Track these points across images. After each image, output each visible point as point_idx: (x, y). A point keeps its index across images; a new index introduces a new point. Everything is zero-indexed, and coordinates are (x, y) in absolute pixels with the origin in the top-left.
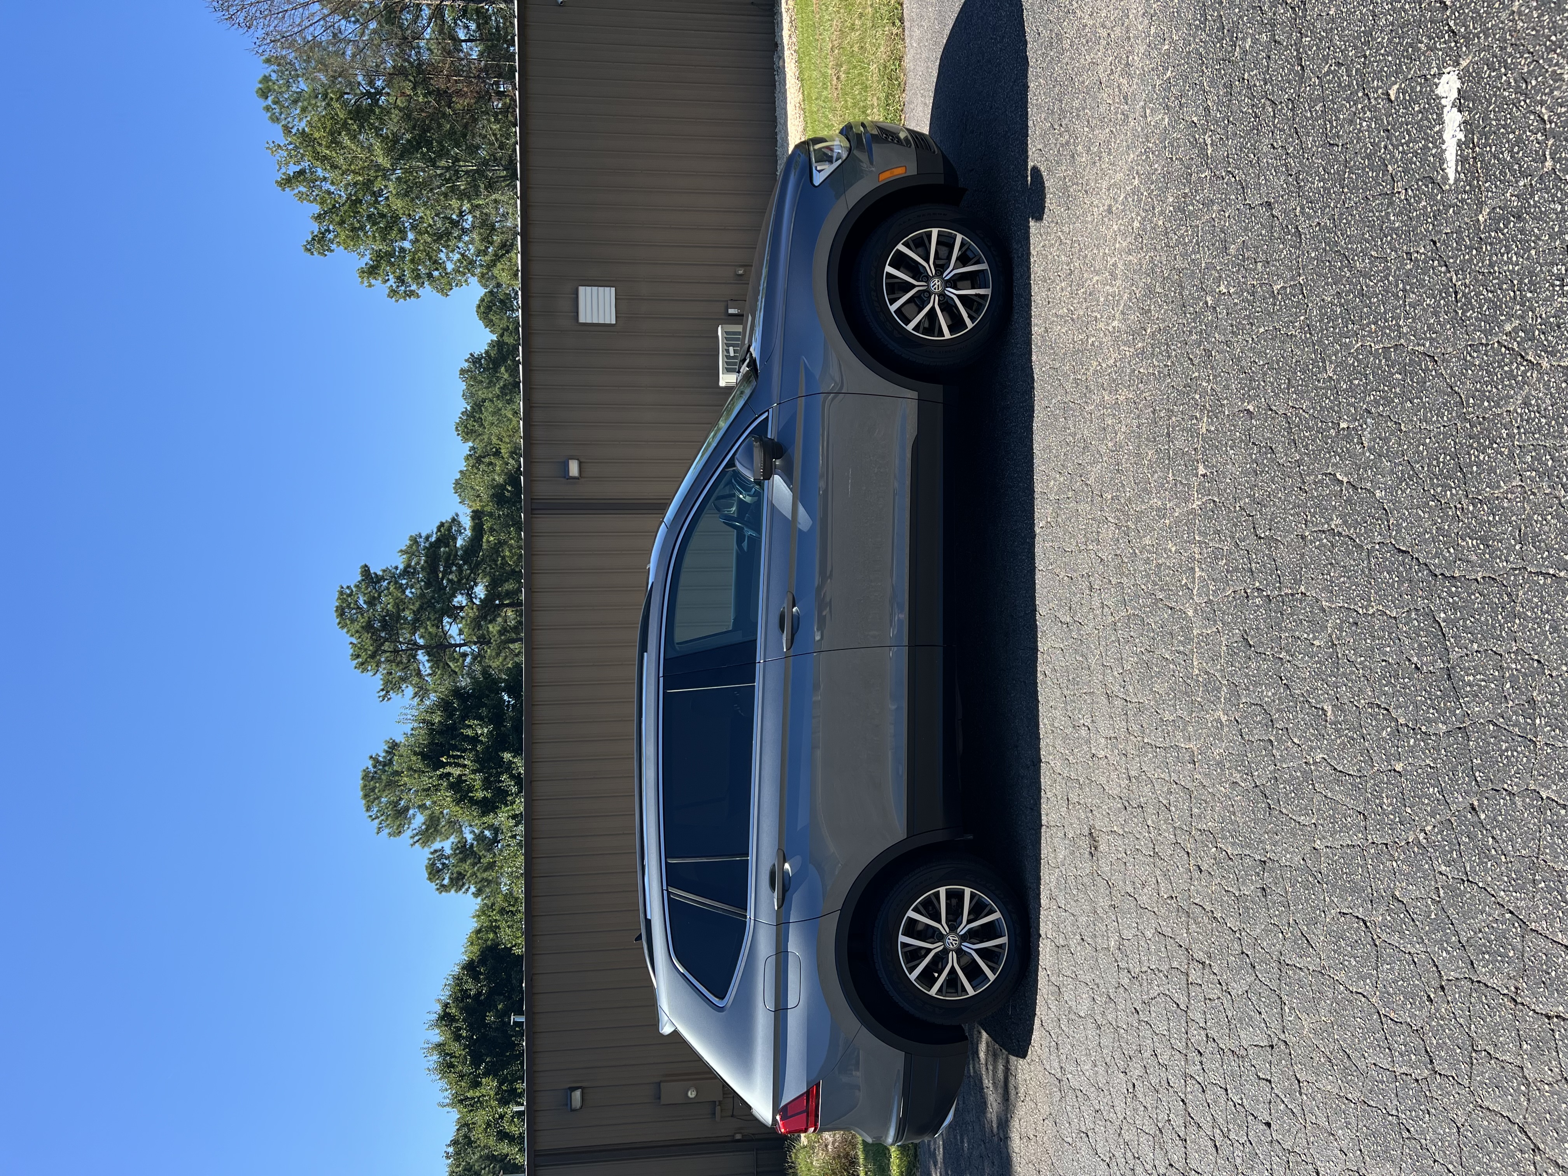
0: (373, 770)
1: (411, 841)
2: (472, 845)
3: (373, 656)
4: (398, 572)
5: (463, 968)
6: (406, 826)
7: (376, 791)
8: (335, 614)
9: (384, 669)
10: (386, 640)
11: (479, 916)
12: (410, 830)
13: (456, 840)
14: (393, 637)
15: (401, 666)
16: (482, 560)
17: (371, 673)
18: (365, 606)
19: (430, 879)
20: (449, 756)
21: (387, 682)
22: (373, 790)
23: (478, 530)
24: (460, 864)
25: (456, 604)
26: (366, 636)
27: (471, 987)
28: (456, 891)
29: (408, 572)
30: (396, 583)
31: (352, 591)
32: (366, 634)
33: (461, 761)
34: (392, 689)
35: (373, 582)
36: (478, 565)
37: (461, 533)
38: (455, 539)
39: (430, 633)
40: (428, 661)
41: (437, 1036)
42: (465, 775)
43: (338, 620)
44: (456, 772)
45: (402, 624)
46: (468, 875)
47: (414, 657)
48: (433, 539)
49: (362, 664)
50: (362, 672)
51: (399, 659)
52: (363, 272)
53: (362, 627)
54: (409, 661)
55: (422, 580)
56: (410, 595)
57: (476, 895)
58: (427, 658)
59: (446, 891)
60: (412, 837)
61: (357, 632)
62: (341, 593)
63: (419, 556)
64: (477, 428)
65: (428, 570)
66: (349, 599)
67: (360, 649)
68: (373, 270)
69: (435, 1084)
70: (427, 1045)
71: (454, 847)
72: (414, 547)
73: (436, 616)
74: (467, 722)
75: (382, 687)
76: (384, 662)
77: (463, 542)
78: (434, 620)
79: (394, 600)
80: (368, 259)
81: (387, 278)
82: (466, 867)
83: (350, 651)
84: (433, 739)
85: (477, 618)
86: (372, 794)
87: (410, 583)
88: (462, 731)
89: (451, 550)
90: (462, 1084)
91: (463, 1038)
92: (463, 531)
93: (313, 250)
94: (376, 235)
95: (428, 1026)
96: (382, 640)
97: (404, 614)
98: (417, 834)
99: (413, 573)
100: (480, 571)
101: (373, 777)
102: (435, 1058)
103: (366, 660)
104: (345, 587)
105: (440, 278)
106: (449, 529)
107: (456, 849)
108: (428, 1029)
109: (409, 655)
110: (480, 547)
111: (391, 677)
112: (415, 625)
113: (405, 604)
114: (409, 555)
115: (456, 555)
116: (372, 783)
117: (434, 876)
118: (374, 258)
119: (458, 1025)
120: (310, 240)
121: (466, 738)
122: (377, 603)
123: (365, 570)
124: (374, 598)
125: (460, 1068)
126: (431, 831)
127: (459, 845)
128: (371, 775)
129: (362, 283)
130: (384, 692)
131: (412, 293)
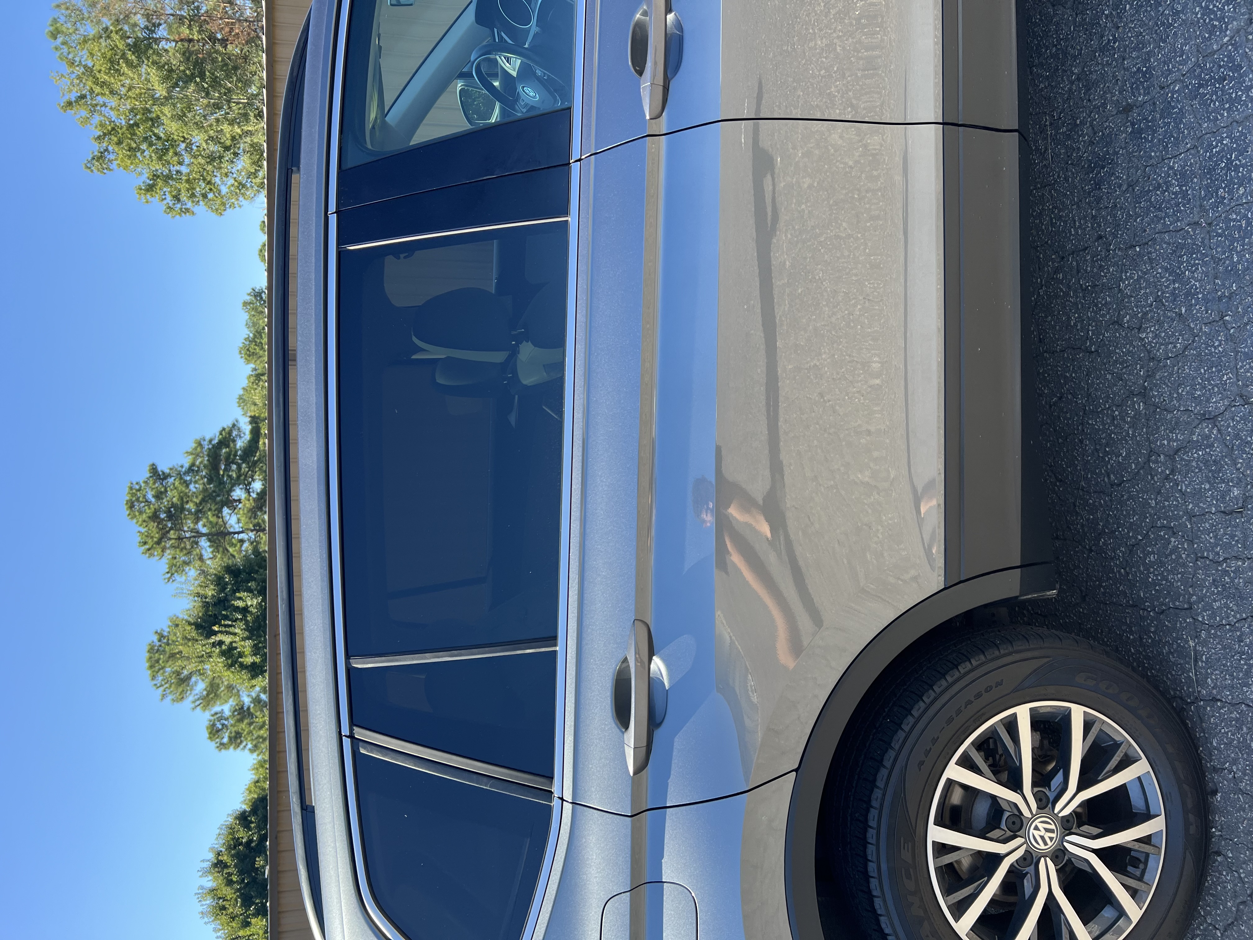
0: (158, 644)
1: (193, 705)
2: (249, 708)
3: (158, 543)
4: (184, 470)
5: (236, 818)
6: (189, 692)
7: (161, 662)
8: (126, 507)
9: (169, 554)
10: (171, 529)
11: (257, 769)
12: (192, 695)
13: (234, 703)
14: (178, 527)
15: (185, 552)
16: (259, 460)
17: (157, 558)
18: (153, 500)
19: (210, 738)
20: (221, 625)
21: (172, 566)
22: (157, 661)
23: (256, 433)
24: (237, 724)
25: (236, 498)
26: (153, 525)
27: (243, 835)
28: (235, 748)
29: (193, 470)
30: (181, 479)
31: (141, 487)
32: (152, 523)
33: (232, 630)
34: (176, 571)
35: (160, 479)
36: (255, 463)
37: (240, 437)
38: (234, 441)
39: (211, 522)
40: (210, 546)
41: (209, 882)
42: (235, 642)
43: (128, 512)
44: (227, 639)
45: (186, 515)
46: (245, 733)
47: (197, 543)
48: (215, 441)
49: (149, 550)
50: (149, 557)
51: (182, 545)
52: (140, 189)
53: (149, 517)
54: (192, 547)
55: (205, 477)
56: (194, 490)
57: (252, 751)
58: (208, 544)
59: (225, 748)
60: (194, 702)
61: (144, 521)
62: (131, 488)
63: (203, 457)
64: (258, 351)
65: (210, 467)
66: (138, 493)
67: (147, 536)
68: (150, 188)
69: (208, 925)
70: (201, 891)
71: (233, 709)
72: (199, 449)
73: (216, 506)
74: (237, 594)
75: (167, 570)
76: (169, 548)
77: (242, 445)
78: (215, 511)
79: (179, 494)
80: (145, 178)
81: (164, 197)
82: (244, 726)
83: (139, 539)
84: (207, 611)
85: (254, 507)
86: (157, 665)
87: (193, 480)
88: (233, 602)
89: (231, 451)
90: (234, 924)
91: (234, 882)
92: (242, 435)
93: (93, 168)
94: (153, 155)
95: (201, 873)
96: (167, 529)
97: (187, 506)
98: (198, 699)
99: (197, 471)
100: (257, 469)
101: (158, 650)
102: (208, 902)
103: (152, 546)
104: (134, 483)
105: (215, 198)
106: (230, 433)
107: (234, 711)
108: (200, 876)
109: (193, 542)
110: (258, 448)
111: (175, 561)
112: (198, 515)
113: (189, 497)
114: (193, 456)
115: (235, 455)
116: (157, 655)
117: (214, 735)
118: (151, 177)
119: (230, 870)
120: (90, 159)
121: (237, 609)
122: (164, 496)
123: (153, 468)
124: (161, 493)
125: (231, 910)
126: (211, 696)
127: (237, 708)
128: (156, 648)
129: (140, 199)
130: (169, 575)
131: (187, 210)
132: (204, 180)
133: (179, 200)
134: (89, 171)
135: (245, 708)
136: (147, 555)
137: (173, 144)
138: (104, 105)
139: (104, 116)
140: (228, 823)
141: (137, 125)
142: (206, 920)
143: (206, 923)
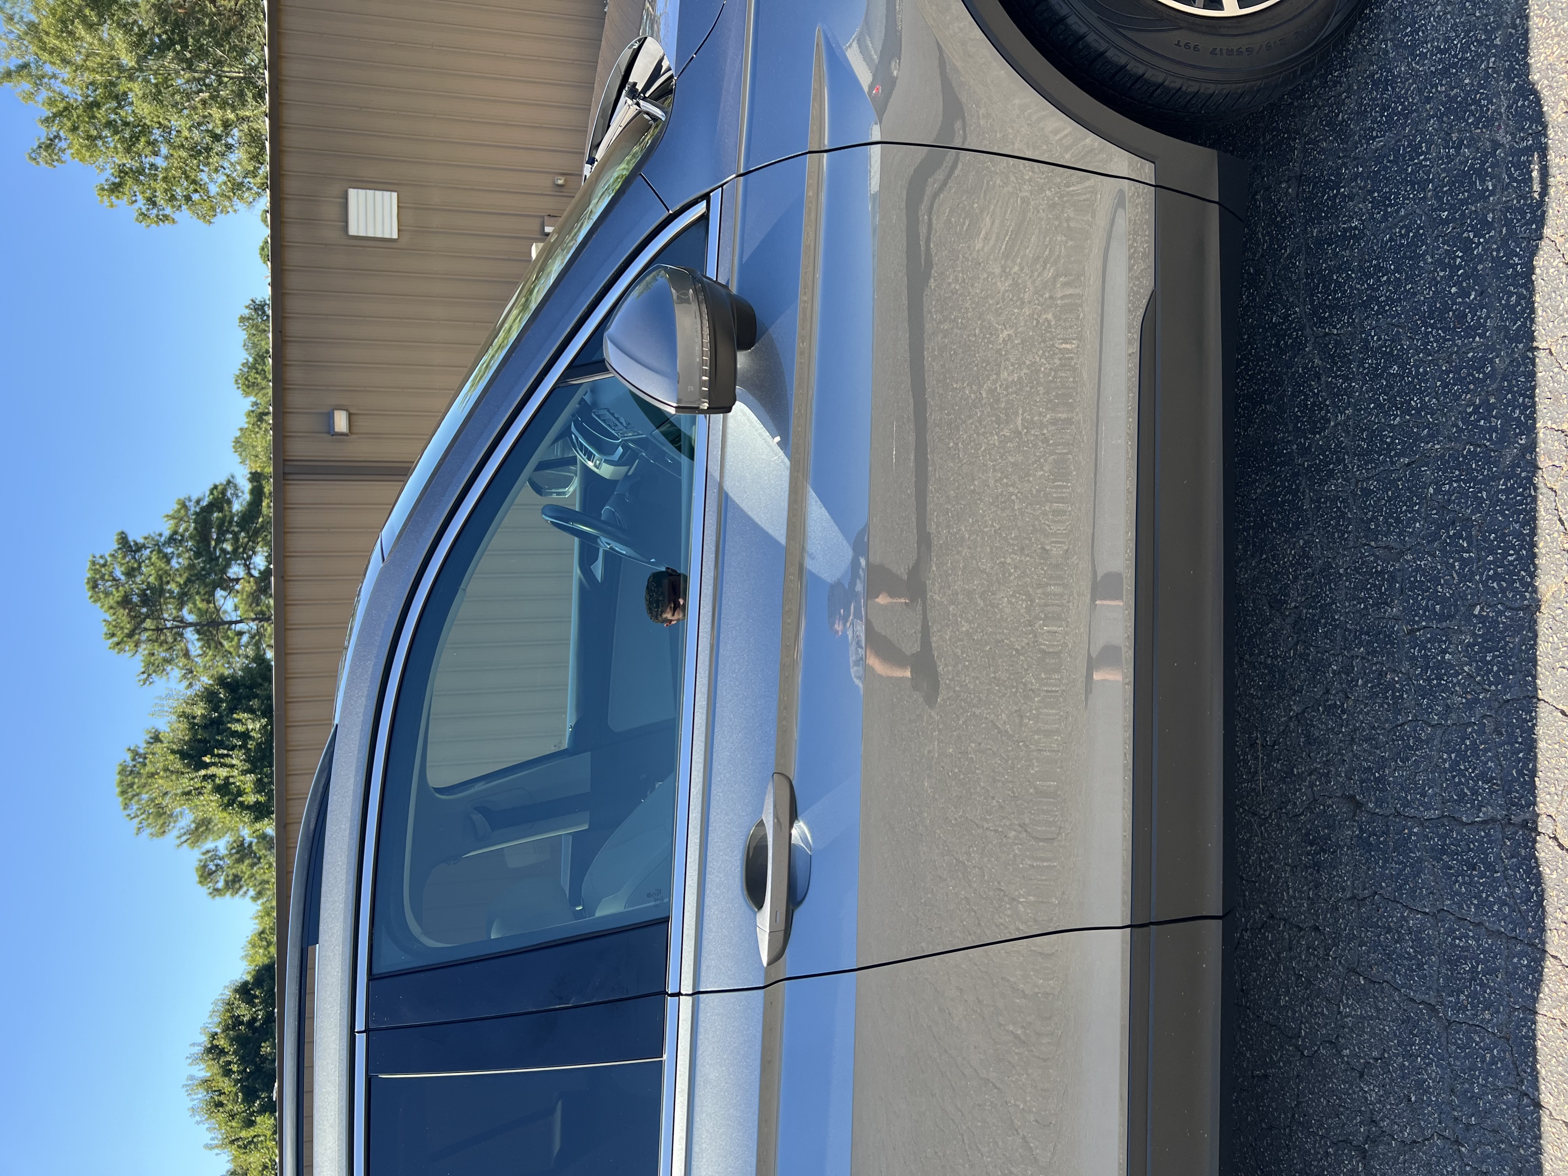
0: (131, 764)
1: (178, 842)
2: (250, 845)
3: (130, 635)
4: (163, 539)
5: (236, 991)
6: (172, 824)
7: (135, 787)
8: (87, 587)
9: (145, 649)
10: (147, 616)
11: (262, 917)
12: (178, 828)
13: (231, 839)
14: (155, 614)
15: (165, 646)
16: (262, 527)
17: (129, 654)
18: (123, 578)
19: (201, 882)
20: (213, 755)
21: (148, 664)
22: (131, 785)
23: (257, 493)
24: (236, 865)
25: (233, 576)
26: (123, 613)
27: (244, 1012)
28: (232, 895)
29: (175, 540)
30: (160, 551)
31: (106, 561)
32: (122, 611)
33: (228, 761)
34: (155, 671)
35: (132, 551)
36: (257, 532)
37: (237, 496)
38: (229, 502)
39: (199, 609)
40: (198, 640)
41: (203, 1071)
42: (232, 777)
43: (90, 594)
44: (222, 772)
45: (166, 598)
46: (246, 876)
47: (181, 635)
48: (204, 503)
49: (118, 644)
50: (119, 653)
51: (162, 638)
52: (103, 189)
53: (118, 603)
54: (175, 640)
55: (191, 550)
56: (177, 566)
57: (255, 899)
58: (196, 636)
59: (221, 895)
60: (179, 837)
61: (111, 608)
62: (94, 563)
63: (188, 522)
64: (259, 380)
65: (198, 538)
66: (103, 570)
67: (115, 626)
68: (115, 188)
69: (201, 1125)
70: (190, 1082)
71: (229, 848)
72: (183, 512)
73: (207, 589)
74: (235, 716)
75: (143, 670)
76: (144, 642)
77: (240, 509)
78: (204, 594)
79: (157, 572)
80: (109, 174)
81: (134, 198)
82: (244, 869)
83: (105, 629)
84: (195, 734)
85: (255, 591)
86: (130, 790)
87: (176, 552)
88: (229, 725)
89: (225, 516)
90: (234, 1124)
91: (234, 1072)
92: (240, 494)
93: (40, 160)
94: (119, 146)
95: (190, 1061)
96: (142, 617)
97: (169, 587)
98: (185, 834)
99: (181, 541)
100: (260, 539)
101: (131, 772)
102: (200, 1096)
103: (122, 639)
104: (98, 556)
105: (202, 201)
106: (223, 492)
107: (232, 849)
108: (190, 1064)
109: (176, 633)
110: (260, 512)
111: (153, 658)
112: (182, 599)
113: (170, 575)
114: (176, 521)
115: (231, 522)
116: (130, 778)
117: (206, 879)
118: (116, 174)
119: (228, 1059)
120: (35, 147)
121: (235, 734)
122: (136, 573)
123: (122, 538)
124: (133, 569)
125: (231, 1107)
126: (201, 830)
127: (235, 845)
128: (129, 769)
129: (102, 202)
130: (145, 675)
131: (166, 217)
132: (187, 177)
133: (154, 204)
134: (34, 163)
135: (246, 845)
136: (116, 650)
137: (146, 130)
138: (54, 76)
139: (54, 91)
140: (224, 997)
141: (97, 105)
142: (198, 1118)
143: (198, 1123)
